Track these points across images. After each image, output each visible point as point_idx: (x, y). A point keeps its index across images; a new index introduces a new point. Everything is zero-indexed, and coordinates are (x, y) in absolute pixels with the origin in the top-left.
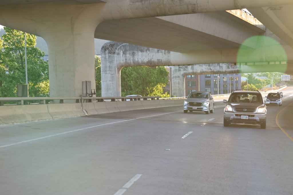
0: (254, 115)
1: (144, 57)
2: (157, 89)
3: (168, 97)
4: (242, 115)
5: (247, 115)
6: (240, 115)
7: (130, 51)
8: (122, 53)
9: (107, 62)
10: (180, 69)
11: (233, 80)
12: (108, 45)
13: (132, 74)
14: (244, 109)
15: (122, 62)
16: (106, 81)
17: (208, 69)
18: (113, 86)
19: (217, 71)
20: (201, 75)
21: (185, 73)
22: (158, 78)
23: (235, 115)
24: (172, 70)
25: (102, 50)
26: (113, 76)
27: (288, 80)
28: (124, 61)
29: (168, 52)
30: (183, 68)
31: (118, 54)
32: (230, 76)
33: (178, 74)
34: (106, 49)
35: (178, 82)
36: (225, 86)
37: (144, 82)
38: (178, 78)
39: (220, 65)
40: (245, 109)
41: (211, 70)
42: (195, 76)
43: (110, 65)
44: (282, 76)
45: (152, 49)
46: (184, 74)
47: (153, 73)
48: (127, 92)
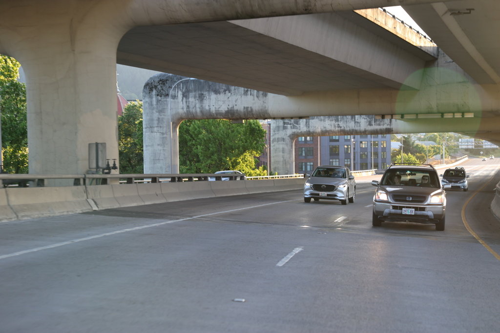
0: (425, 208)
1: (221, 103)
2: (244, 160)
3: (264, 175)
4: (404, 207)
5: (413, 208)
6: (401, 208)
7: (195, 91)
8: (182, 96)
9: (154, 111)
10: (285, 125)
11: (378, 146)
12: (157, 80)
13: (200, 133)
14: (408, 198)
15: (181, 111)
16: (152, 145)
17: (335, 126)
18: (164, 154)
19: (350, 130)
20: (322, 137)
21: (295, 132)
22: (246, 142)
23: (391, 208)
24: (271, 128)
25: (145, 90)
26: (165, 136)
27: (470, 147)
28: (185, 110)
29: (262, 94)
30: (291, 124)
31: (174, 97)
32: (371, 139)
33: (282, 134)
34: (153, 87)
35: (281, 149)
36: (363, 155)
37: (221, 147)
38: (282, 142)
39: (355, 120)
40: (409, 196)
41: (339, 129)
42: (311, 138)
43: (160, 117)
44: (460, 140)
45: (235, 89)
46: (292, 134)
47: (237, 131)
48: (191, 165)
